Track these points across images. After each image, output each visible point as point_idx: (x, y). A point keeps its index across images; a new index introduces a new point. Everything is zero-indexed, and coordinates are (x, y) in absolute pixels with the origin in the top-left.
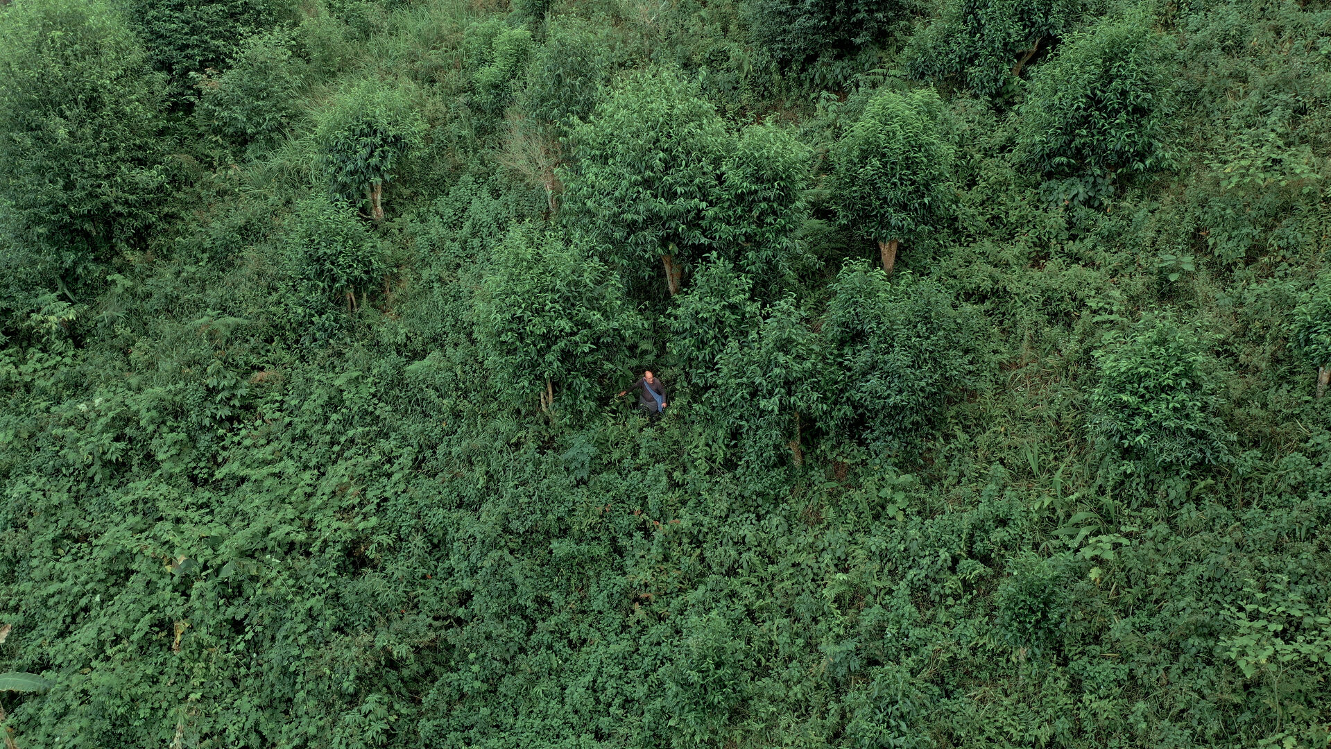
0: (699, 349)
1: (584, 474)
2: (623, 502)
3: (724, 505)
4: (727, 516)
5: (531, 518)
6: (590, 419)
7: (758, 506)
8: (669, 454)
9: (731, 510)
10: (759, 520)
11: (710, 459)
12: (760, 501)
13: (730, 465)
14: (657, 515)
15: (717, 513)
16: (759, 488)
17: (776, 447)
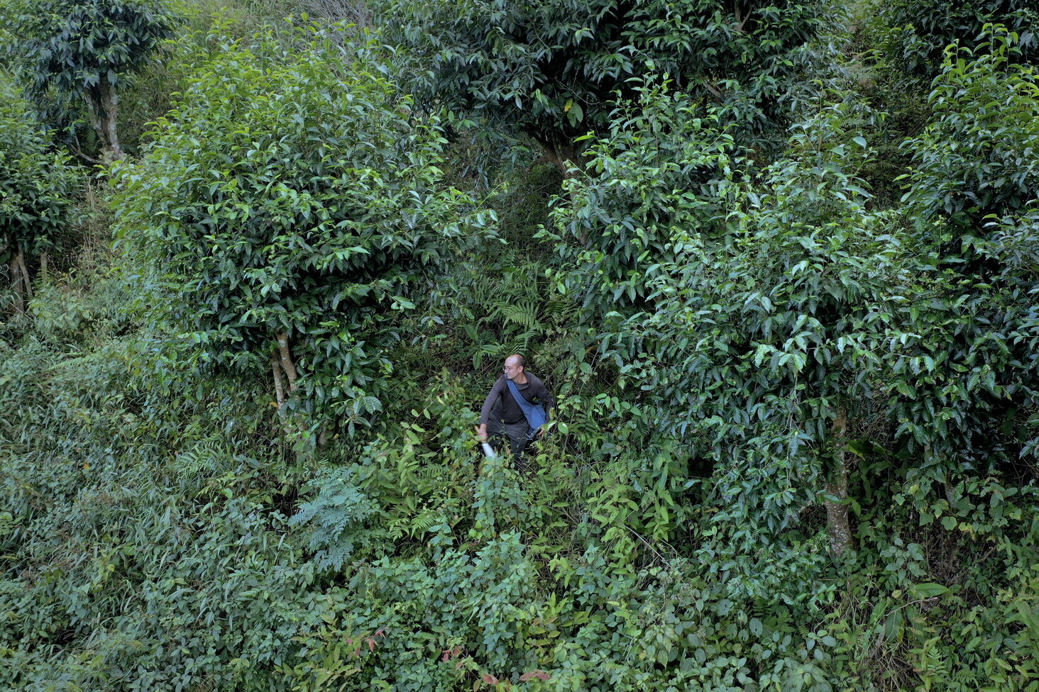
0: (613, 277)
1: (336, 560)
2: (427, 629)
3: (667, 635)
4: (674, 664)
5: (190, 665)
6: (364, 436)
7: (754, 640)
8: (546, 519)
9: (684, 650)
10: (754, 675)
11: (639, 529)
12: (757, 627)
13: (683, 541)
14: (500, 661)
15: (649, 655)
16: (754, 589)
17: (800, 488)
